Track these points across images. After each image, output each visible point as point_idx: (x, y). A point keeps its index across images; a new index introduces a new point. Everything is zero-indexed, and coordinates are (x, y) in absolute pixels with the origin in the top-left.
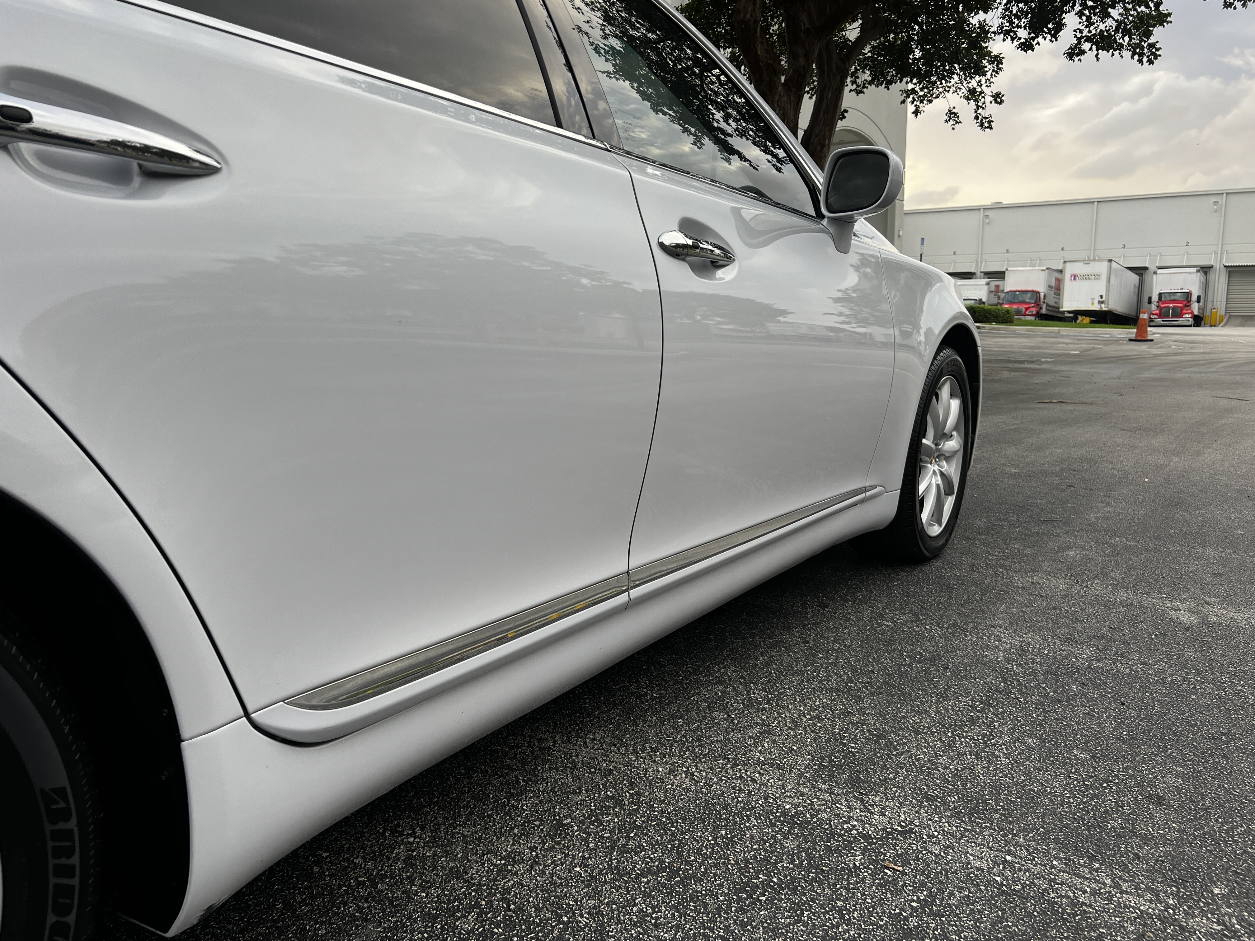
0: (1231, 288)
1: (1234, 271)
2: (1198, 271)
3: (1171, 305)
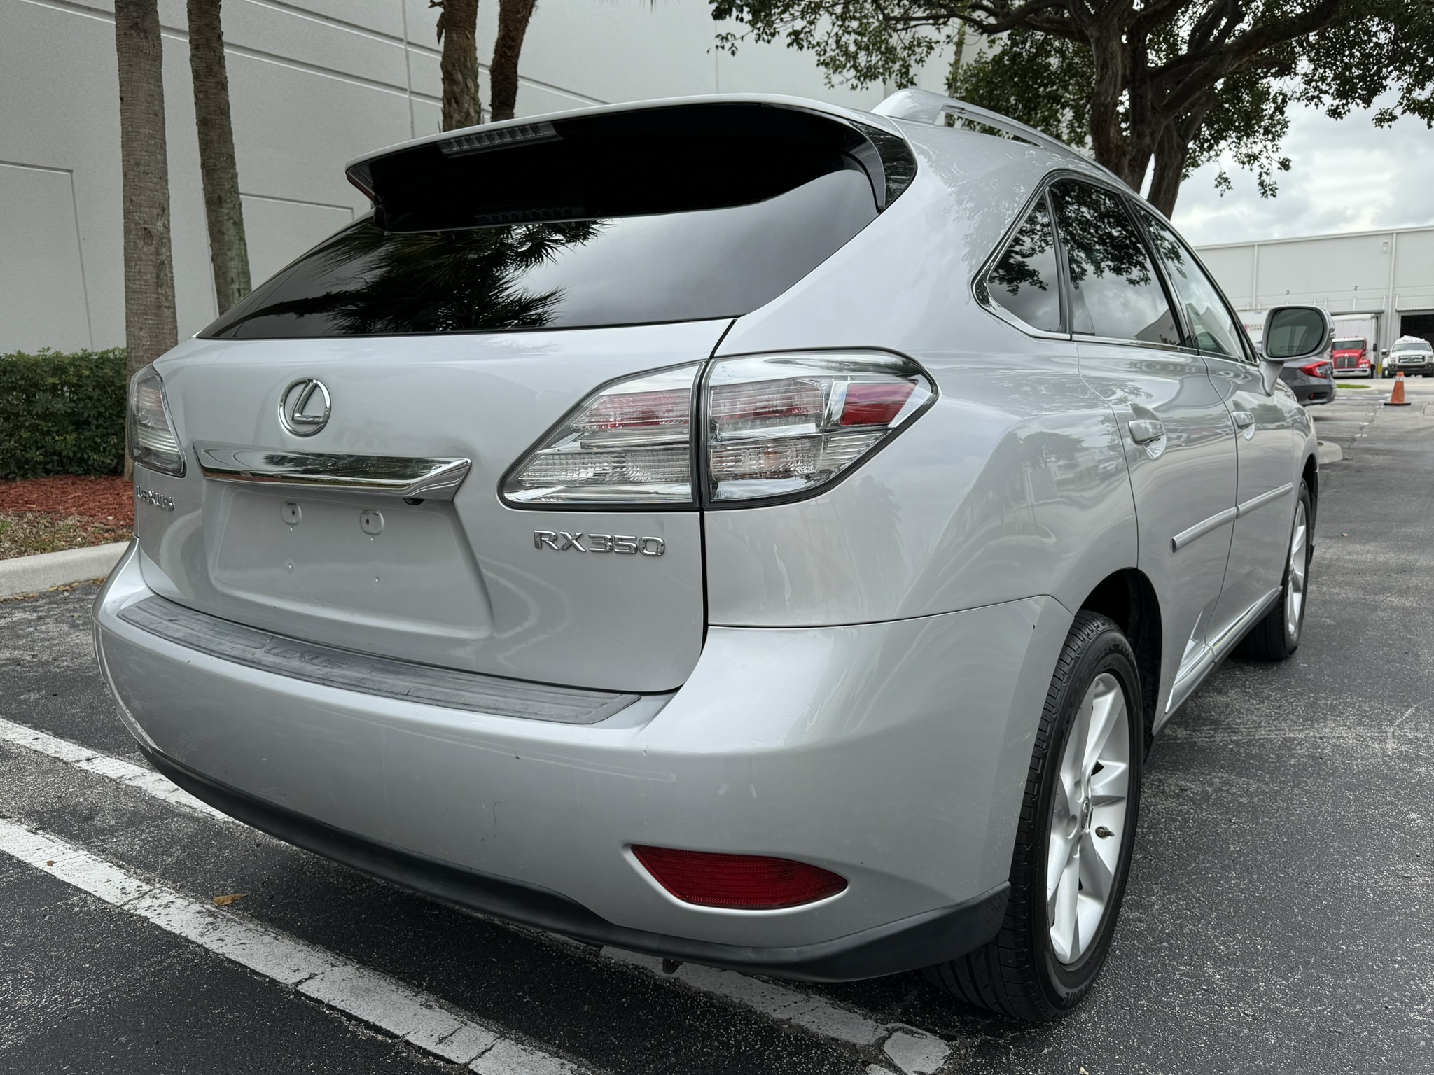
2: (1372, 318)
3: (1346, 355)
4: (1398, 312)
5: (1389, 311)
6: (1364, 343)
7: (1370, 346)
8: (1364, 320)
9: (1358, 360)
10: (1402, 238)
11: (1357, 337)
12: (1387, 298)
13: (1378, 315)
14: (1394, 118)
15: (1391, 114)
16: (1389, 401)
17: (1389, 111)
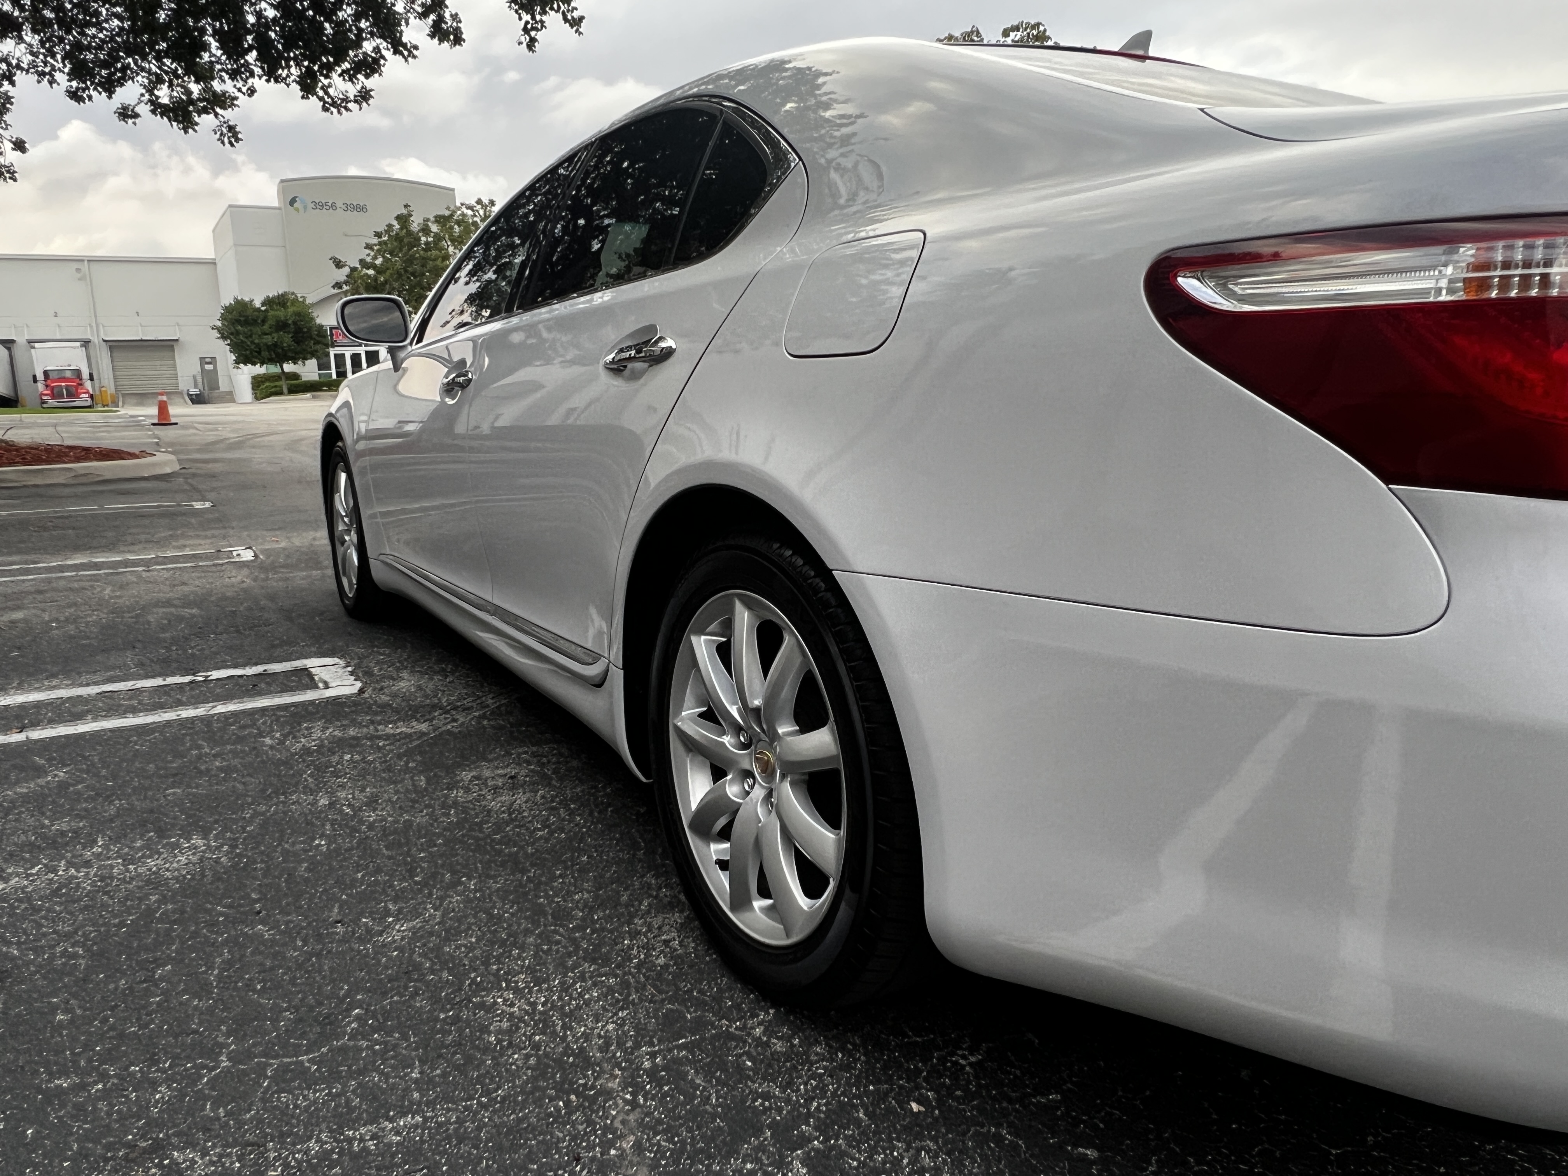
0: (115, 364)
1: (115, 346)
2: (82, 346)
3: (63, 384)
4: (105, 341)
5: (95, 340)
6: (78, 373)
7: (85, 375)
8: (74, 348)
9: (77, 390)
10: (94, 266)
11: (70, 365)
12: (91, 326)
13: (86, 343)
14: (136, 116)
15: (133, 110)
16: (156, 421)
17: (131, 108)
